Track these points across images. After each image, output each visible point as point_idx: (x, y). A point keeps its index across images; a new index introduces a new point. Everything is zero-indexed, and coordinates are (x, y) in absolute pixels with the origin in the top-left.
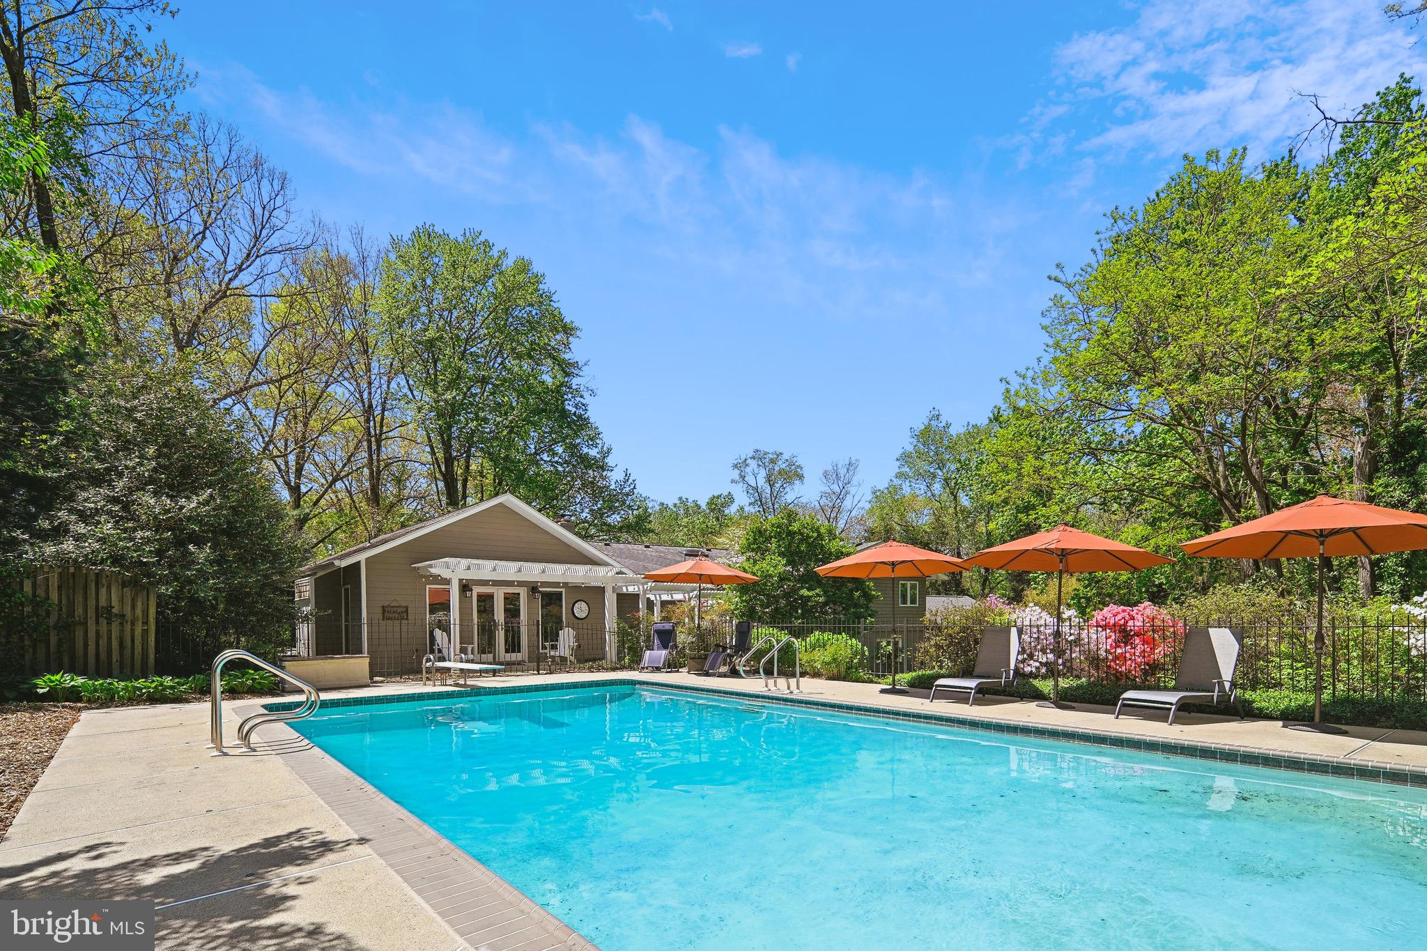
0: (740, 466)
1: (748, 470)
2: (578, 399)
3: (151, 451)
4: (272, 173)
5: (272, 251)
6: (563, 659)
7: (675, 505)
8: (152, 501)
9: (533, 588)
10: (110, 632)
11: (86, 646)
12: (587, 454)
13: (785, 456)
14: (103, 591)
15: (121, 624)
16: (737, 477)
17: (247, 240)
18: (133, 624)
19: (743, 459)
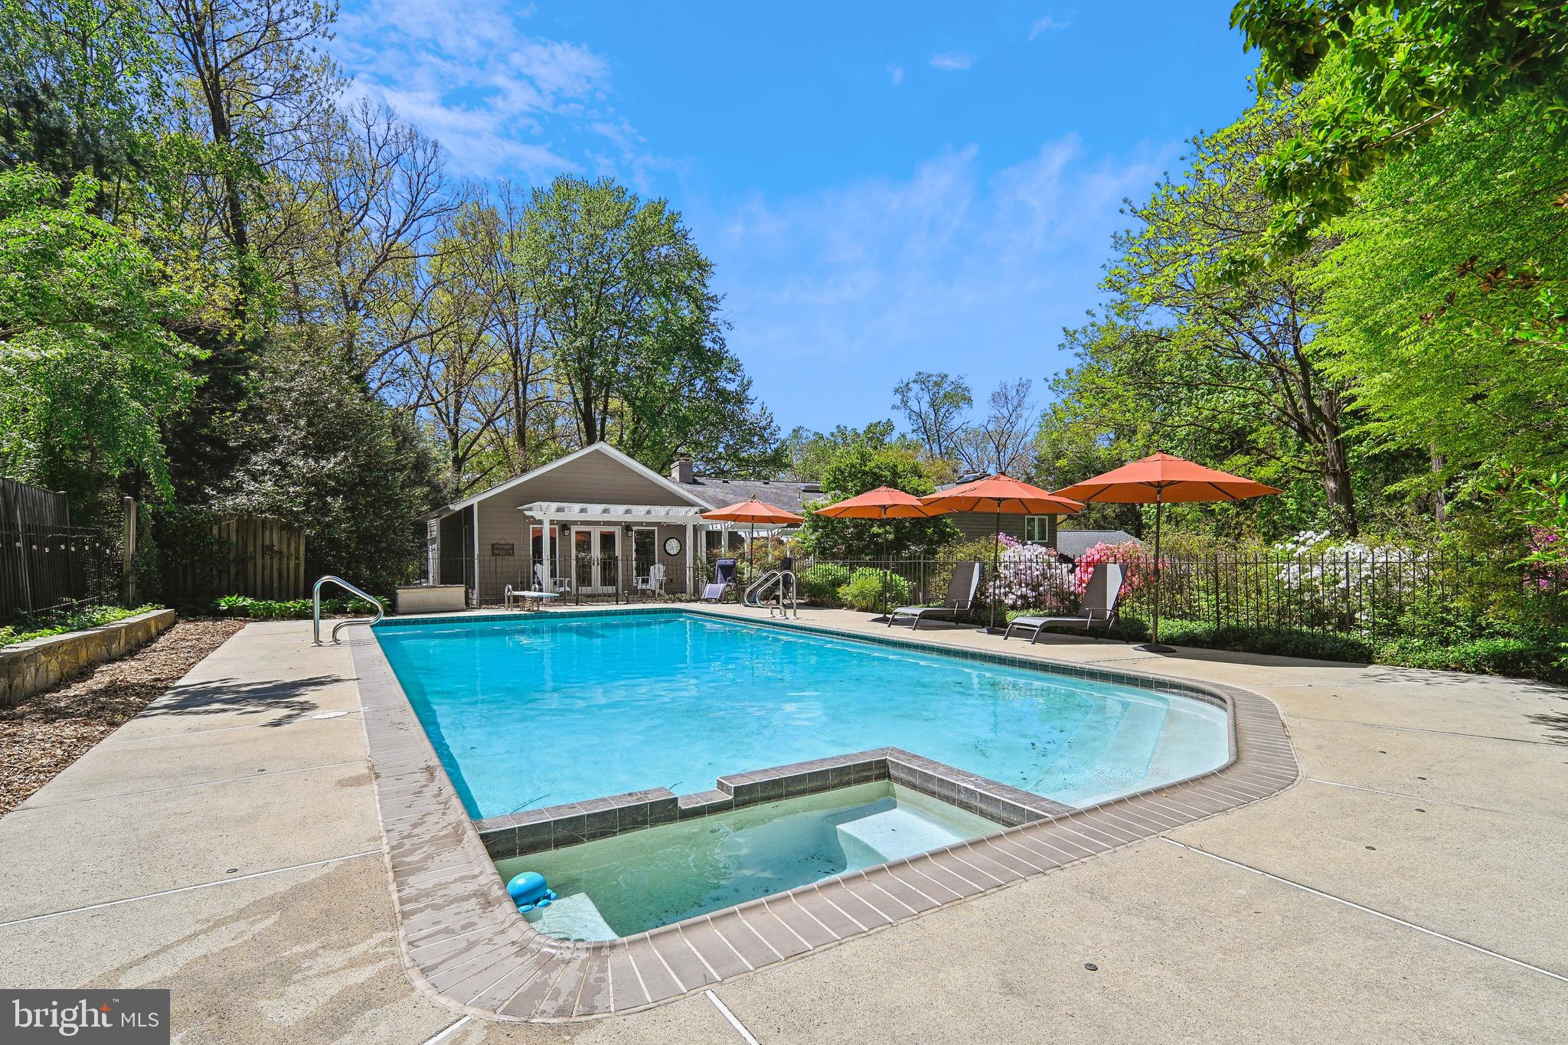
0: (903, 390)
1: (911, 394)
2: (715, 333)
3: (302, 423)
4: (425, 142)
5: (429, 213)
6: (654, 592)
7: (832, 435)
8: (301, 464)
9: (627, 527)
10: (272, 565)
11: (255, 576)
12: (724, 389)
13: (951, 378)
14: (268, 533)
15: (280, 559)
16: (898, 403)
17: (405, 205)
18: (288, 559)
19: (905, 382)
